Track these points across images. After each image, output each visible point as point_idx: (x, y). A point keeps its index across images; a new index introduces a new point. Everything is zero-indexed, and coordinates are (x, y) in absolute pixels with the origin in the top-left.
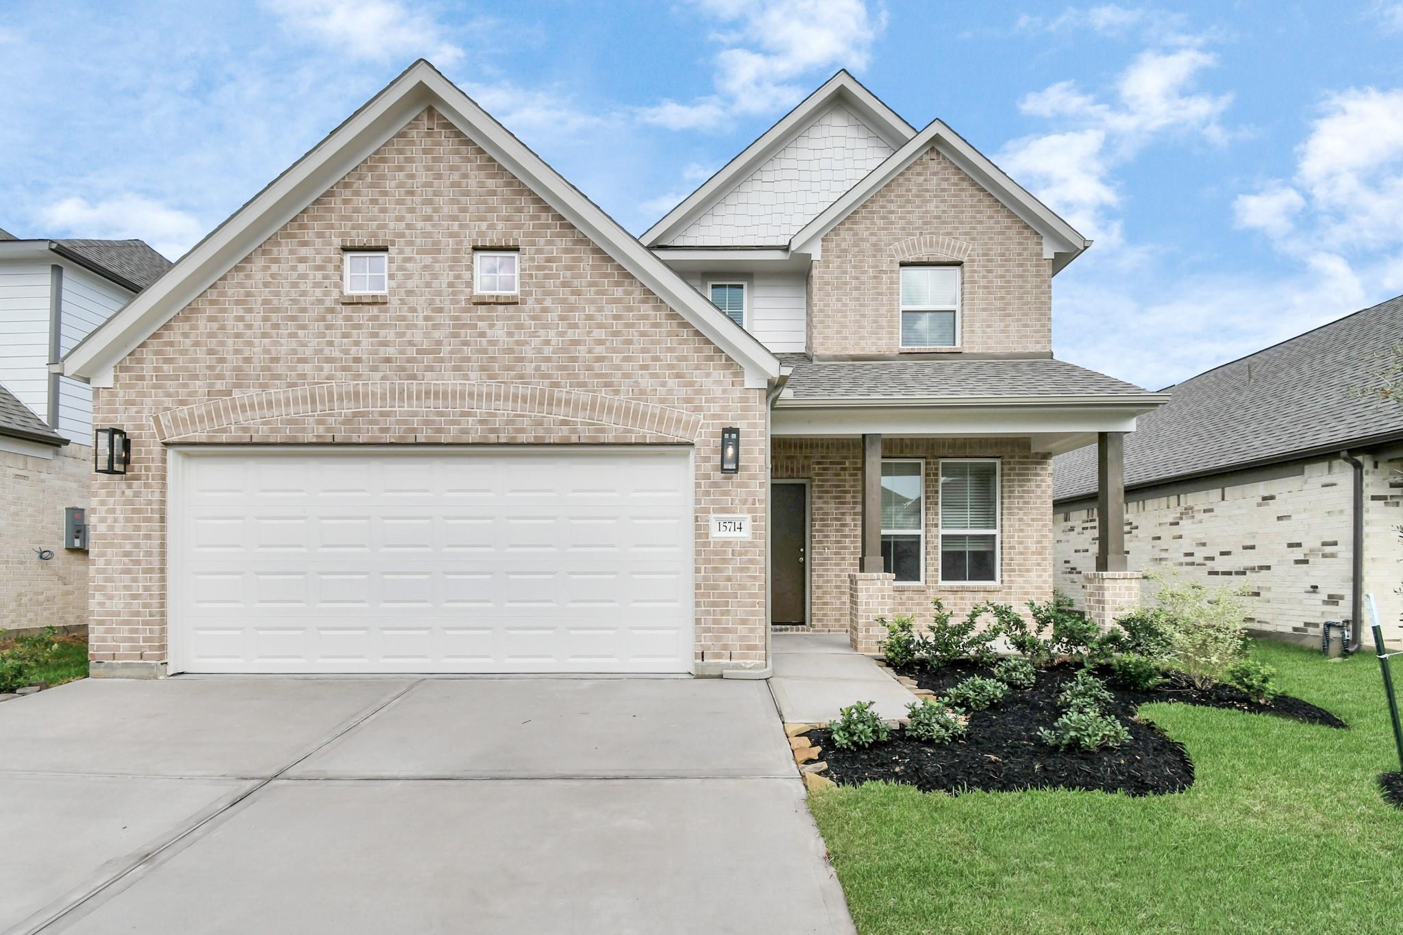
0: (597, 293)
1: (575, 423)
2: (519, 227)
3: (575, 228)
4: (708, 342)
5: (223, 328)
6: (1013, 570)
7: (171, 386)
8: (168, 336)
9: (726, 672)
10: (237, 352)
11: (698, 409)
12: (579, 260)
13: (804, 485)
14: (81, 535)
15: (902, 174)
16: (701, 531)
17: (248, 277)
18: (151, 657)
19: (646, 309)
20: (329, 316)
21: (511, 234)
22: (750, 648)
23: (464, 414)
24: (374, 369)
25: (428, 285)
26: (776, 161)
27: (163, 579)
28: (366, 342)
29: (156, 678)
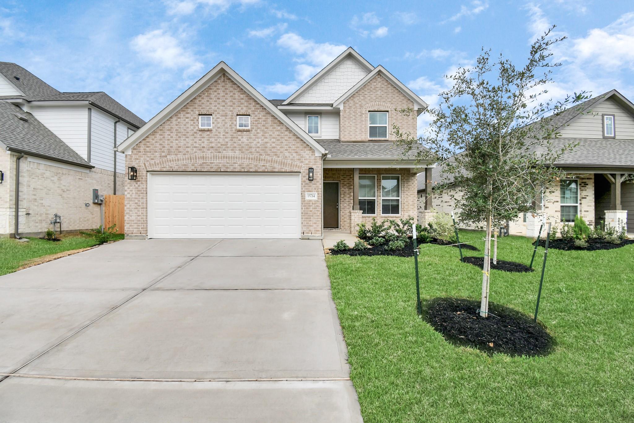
0: (273, 128)
1: (267, 166)
2: (250, 109)
3: (266, 109)
4: (305, 143)
5: (164, 137)
6: (405, 211)
7: (149, 154)
8: (148, 140)
9: (310, 238)
10: (168, 144)
11: (302, 162)
12: (268, 118)
13: (338, 183)
14: (97, 198)
15: (369, 82)
16: (303, 197)
17: (171, 123)
18: (143, 233)
19: (287, 133)
20: (195, 134)
21: (248, 111)
22: (317, 231)
23: (234, 163)
24: (208, 150)
25: (224, 125)
26: (329, 76)
27: (147, 211)
28: (206, 142)
29: (145, 239)
